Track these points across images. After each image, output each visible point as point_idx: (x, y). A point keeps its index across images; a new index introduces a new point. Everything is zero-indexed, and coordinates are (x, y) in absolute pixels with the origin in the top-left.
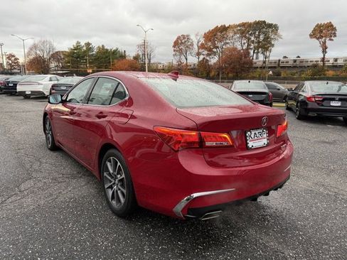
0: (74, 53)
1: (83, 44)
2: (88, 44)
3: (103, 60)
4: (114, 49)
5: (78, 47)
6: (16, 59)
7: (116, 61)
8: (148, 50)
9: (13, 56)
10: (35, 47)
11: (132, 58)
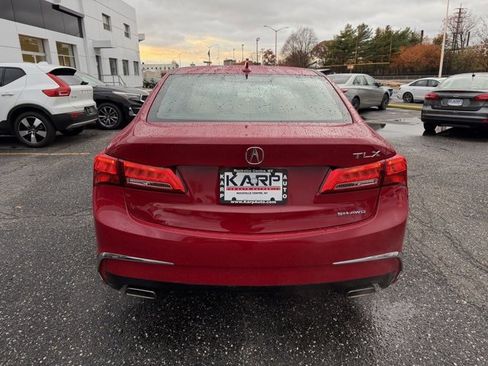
0: (341, 42)
1: (354, 27)
2: (363, 27)
3: (382, 49)
4: (403, 29)
5: (347, 34)
6: (273, 57)
7: (402, 49)
8: (464, 26)
9: (271, 53)
10: (294, 38)
11: (431, 42)
